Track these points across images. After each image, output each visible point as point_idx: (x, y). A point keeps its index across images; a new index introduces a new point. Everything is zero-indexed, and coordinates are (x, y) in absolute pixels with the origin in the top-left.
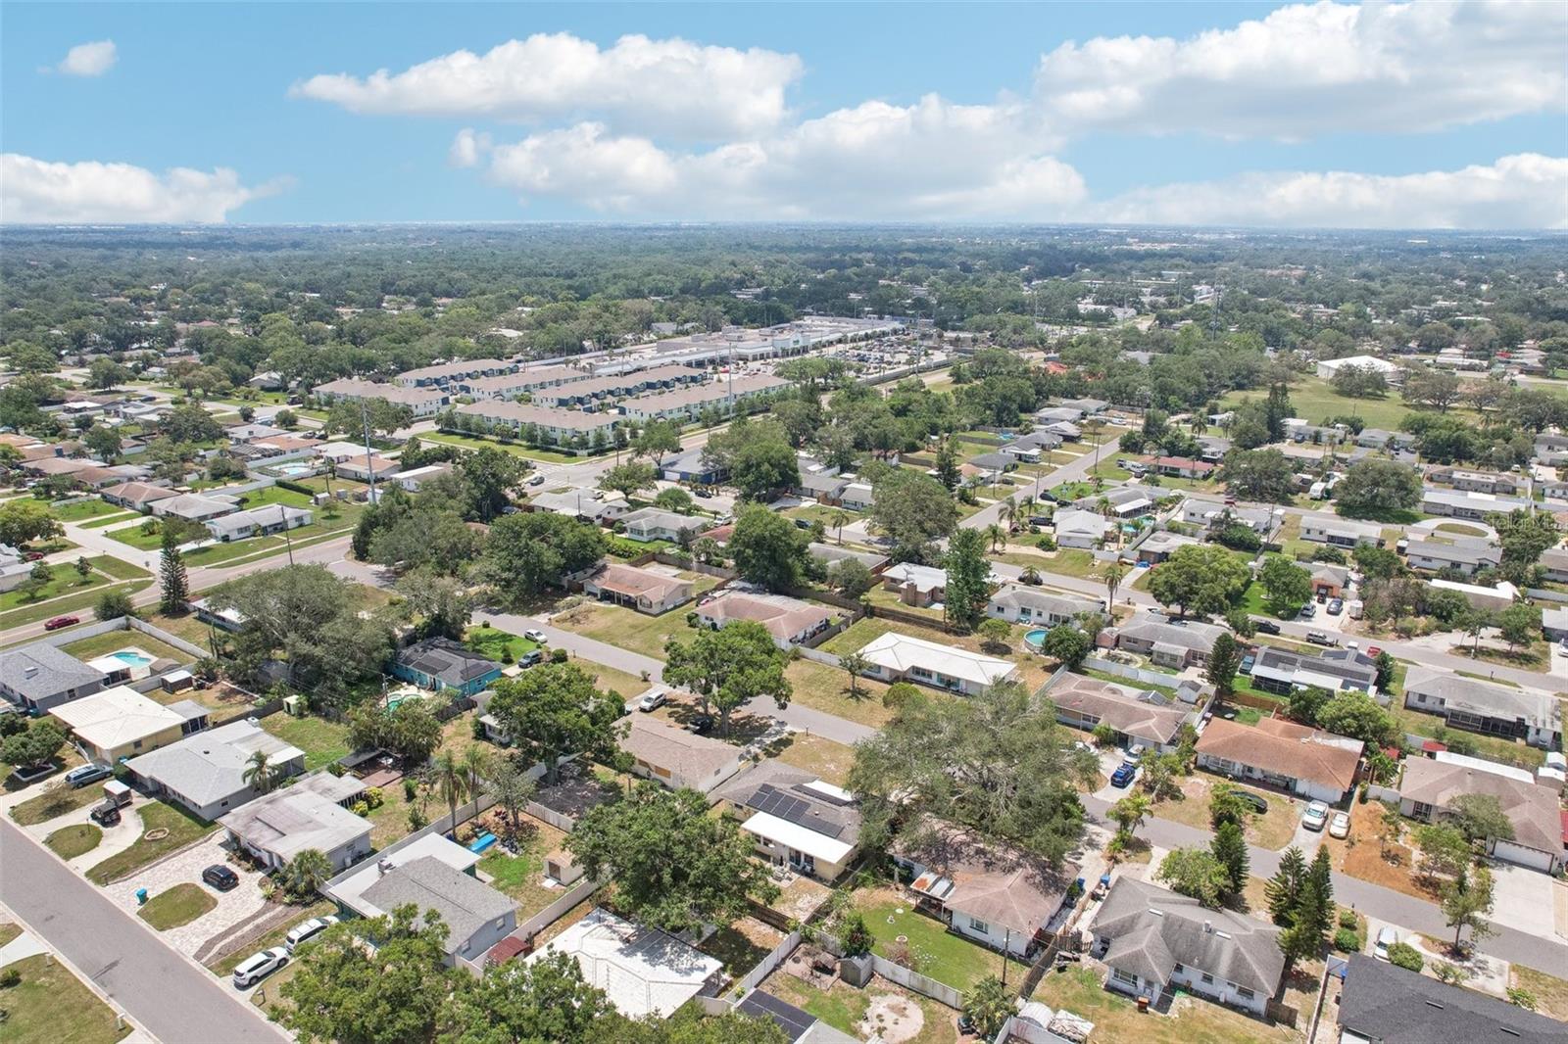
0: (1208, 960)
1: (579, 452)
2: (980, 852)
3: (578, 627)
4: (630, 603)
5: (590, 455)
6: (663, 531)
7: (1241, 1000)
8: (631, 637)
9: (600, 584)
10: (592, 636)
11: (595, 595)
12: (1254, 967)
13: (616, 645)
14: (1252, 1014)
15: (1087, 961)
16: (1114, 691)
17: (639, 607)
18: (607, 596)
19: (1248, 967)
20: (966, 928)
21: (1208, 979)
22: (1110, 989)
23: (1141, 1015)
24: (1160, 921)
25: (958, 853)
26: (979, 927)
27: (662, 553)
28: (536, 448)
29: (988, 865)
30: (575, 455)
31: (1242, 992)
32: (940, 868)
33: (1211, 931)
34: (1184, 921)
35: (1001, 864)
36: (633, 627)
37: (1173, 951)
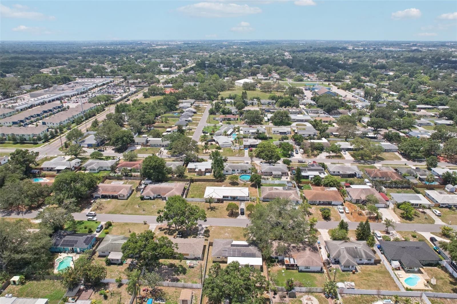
0: (360, 255)
1: (39, 142)
2: (294, 247)
3: (102, 211)
4: (115, 197)
5: (43, 142)
6: (102, 167)
7: (369, 262)
8: (125, 209)
9: (100, 193)
10: (110, 213)
11: (99, 197)
12: (369, 253)
13: (123, 214)
14: (372, 264)
15: (334, 266)
16: (277, 189)
17: (119, 198)
18: (104, 197)
19: (369, 254)
20: (304, 269)
21: (361, 260)
22: (344, 271)
23: (354, 275)
24: (345, 250)
25: (289, 249)
26: (307, 268)
27: (110, 176)
28: (17, 143)
29: (298, 250)
30: (38, 143)
31: (369, 260)
32: (287, 255)
33: (356, 248)
34: (349, 248)
35: (301, 249)
36: (123, 205)
37: (352, 256)
